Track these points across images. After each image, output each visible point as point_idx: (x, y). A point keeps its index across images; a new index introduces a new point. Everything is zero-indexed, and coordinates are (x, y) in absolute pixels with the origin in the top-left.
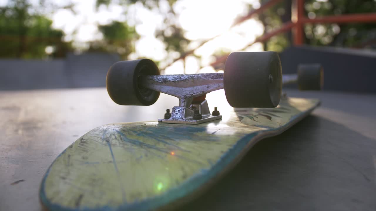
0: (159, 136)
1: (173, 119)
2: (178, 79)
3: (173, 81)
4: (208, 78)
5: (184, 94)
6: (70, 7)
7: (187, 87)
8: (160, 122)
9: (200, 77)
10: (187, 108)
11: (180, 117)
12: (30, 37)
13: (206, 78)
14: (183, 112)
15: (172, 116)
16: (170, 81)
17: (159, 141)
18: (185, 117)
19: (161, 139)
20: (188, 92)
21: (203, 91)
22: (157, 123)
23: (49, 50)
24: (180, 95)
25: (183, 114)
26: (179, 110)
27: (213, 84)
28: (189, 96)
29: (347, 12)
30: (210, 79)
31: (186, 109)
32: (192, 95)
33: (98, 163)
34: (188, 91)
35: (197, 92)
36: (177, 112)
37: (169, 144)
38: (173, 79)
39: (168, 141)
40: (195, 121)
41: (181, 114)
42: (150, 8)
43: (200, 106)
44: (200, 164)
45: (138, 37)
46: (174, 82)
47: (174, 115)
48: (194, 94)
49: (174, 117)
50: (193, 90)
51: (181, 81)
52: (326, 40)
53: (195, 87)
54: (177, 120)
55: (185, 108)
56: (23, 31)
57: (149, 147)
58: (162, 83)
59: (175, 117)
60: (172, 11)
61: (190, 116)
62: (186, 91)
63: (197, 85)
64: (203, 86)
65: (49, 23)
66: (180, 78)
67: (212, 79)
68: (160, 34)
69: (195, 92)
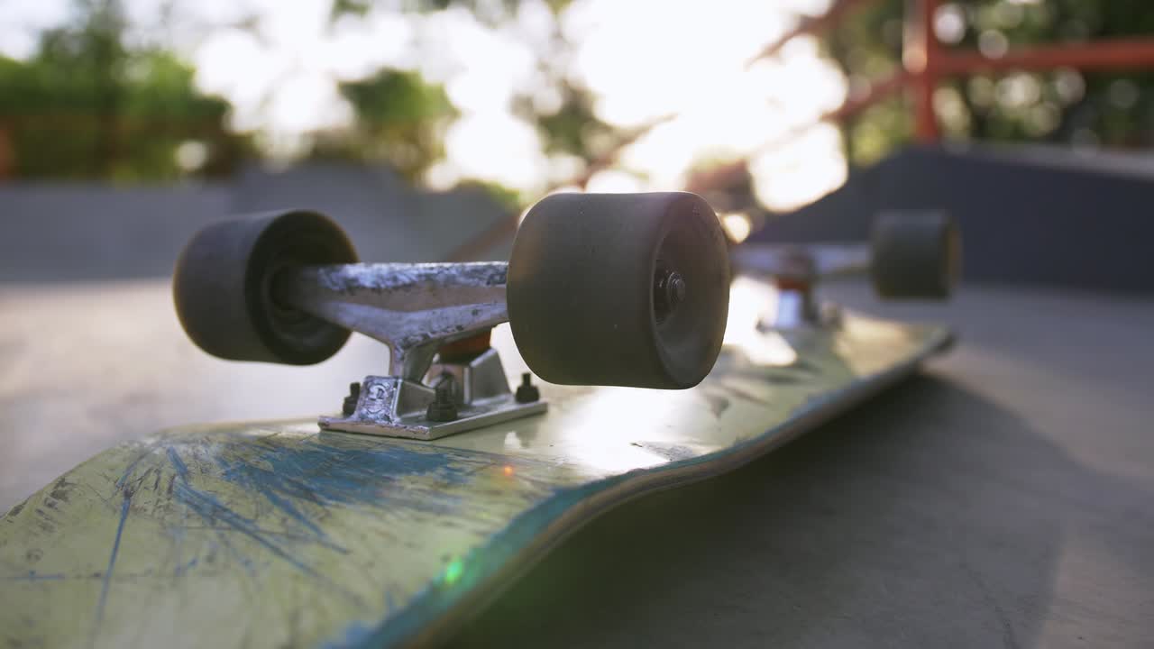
0: (286, 485)
1: (363, 418)
2: (390, 283)
3: (373, 289)
4: (476, 280)
5: (404, 335)
6: (249, 24)
7: (413, 310)
8: (325, 426)
9: (454, 276)
10: (407, 383)
11: (383, 412)
12: (131, 118)
13: (471, 280)
14: (392, 395)
15: (360, 409)
16: (363, 288)
17: (276, 501)
18: (399, 413)
19: (283, 497)
20: (415, 328)
21: (459, 324)
22: (316, 429)
23: (191, 154)
24: (392, 337)
25: (390, 403)
26: (380, 390)
27: (493, 303)
28: (418, 341)
29: (1105, 31)
30: (483, 284)
31: (403, 384)
32: (425, 336)
33: (60, 577)
34: (419, 322)
35: (444, 327)
36: (374, 397)
37: (298, 516)
38: (374, 283)
39: (300, 505)
40: (426, 428)
41: (384, 403)
42: (490, 23)
43: (467, 370)
44: (357, 601)
45: (453, 114)
46: (376, 290)
47: (364, 405)
48: (434, 332)
49: (364, 411)
50: (430, 321)
51: (396, 288)
52: (1041, 120)
53: (438, 311)
54: (373, 422)
55: (400, 381)
56: (109, 98)
57: (237, 523)
58: (342, 292)
59: (369, 412)
60: (558, 36)
61: (420, 408)
62: (410, 322)
63: (443, 305)
64: (463, 308)
65: (186, 75)
66: (395, 279)
67: (488, 283)
68: (522, 106)
69: (435, 327)
